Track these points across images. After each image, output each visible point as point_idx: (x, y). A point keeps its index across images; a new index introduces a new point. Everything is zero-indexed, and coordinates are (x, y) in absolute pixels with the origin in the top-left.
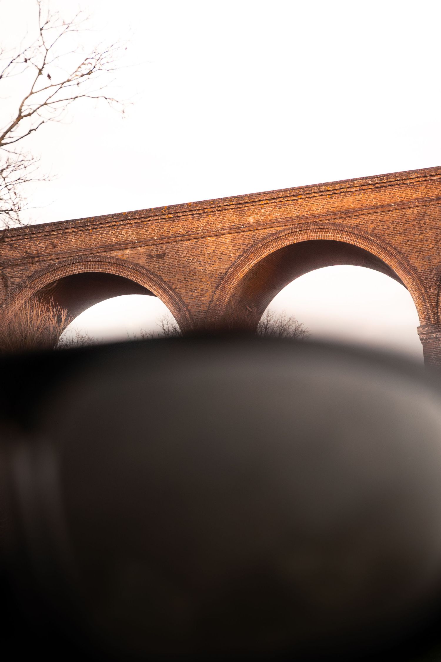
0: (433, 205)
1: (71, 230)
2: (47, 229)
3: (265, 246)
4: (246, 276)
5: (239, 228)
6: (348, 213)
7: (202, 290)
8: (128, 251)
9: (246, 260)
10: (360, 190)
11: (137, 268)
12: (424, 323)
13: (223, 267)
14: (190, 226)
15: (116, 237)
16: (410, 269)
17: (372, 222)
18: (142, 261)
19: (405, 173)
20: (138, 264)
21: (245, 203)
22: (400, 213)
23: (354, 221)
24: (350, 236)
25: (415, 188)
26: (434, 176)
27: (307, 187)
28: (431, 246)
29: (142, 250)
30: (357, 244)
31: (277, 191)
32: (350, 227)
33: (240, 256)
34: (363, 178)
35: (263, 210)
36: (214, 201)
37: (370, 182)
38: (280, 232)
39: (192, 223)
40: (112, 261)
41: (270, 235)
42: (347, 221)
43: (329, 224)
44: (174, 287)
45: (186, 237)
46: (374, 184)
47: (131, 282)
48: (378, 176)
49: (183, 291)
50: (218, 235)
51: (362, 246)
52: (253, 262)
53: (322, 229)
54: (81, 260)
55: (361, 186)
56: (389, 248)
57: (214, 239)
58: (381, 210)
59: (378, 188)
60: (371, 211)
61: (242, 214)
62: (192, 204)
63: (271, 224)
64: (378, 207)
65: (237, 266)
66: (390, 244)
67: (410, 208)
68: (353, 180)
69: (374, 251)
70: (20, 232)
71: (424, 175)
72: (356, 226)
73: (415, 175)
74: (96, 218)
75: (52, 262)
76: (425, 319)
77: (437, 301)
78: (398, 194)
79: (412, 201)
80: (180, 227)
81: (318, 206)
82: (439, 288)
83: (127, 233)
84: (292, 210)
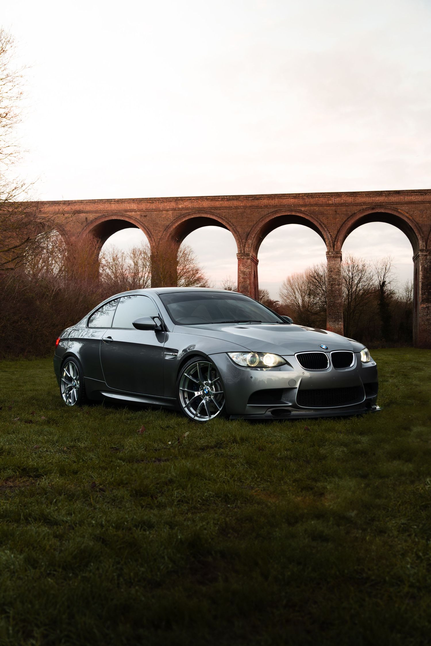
0: (248, 209)
1: (113, 203)
2: (104, 201)
3: (185, 217)
4: (176, 227)
5: (175, 209)
6: (216, 208)
7: (159, 230)
8: (133, 213)
9: (177, 222)
11: (136, 220)
12: (239, 252)
13: (168, 223)
14: (157, 206)
15: (130, 207)
16: (236, 232)
17: (225, 212)
18: (138, 217)
19: (239, 196)
20: (136, 218)
21: (179, 200)
22: (235, 210)
23: (218, 212)
24: (216, 217)
25: (242, 202)
26: (249, 198)
27: (202, 197)
28: (246, 224)
29: (138, 213)
30: (218, 220)
31: (191, 197)
32: (216, 213)
33: (174, 220)
34: (223, 196)
35: (185, 203)
36: (167, 198)
37: (226, 198)
38: (190, 212)
39: (158, 205)
40: (127, 216)
41: (187, 213)
42: (216, 211)
43: (209, 211)
44: (149, 228)
45: (155, 210)
47: (133, 224)
48: (229, 196)
49: (152, 230)
50: (167, 211)
51: (220, 221)
52: (179, 222)
53: (206, 213)
54: (115, 214)
55: (222, 199)
56: (230, 223)
57: (166, 212)
59: (228, 200)
60: (225, 208)
61: (177, 204)
62: (159, 198)
63: (187, 209)
64: (228, 207)
65: (173, 223)
67: (239, 209)
68: (219, 196)
69: (224, 223)
70: (94, 201)
71: (246, 197)
73: (243, 197)
74: (122, 199)
75: (105, 214)
76: (240, 251)
77: (245, 245)
78: (236, 203)
79: (240, 206)
80: (153, 206)
81: (206, 204)
82: (246, 240)
83: (134, 206)
84: (196, 205)
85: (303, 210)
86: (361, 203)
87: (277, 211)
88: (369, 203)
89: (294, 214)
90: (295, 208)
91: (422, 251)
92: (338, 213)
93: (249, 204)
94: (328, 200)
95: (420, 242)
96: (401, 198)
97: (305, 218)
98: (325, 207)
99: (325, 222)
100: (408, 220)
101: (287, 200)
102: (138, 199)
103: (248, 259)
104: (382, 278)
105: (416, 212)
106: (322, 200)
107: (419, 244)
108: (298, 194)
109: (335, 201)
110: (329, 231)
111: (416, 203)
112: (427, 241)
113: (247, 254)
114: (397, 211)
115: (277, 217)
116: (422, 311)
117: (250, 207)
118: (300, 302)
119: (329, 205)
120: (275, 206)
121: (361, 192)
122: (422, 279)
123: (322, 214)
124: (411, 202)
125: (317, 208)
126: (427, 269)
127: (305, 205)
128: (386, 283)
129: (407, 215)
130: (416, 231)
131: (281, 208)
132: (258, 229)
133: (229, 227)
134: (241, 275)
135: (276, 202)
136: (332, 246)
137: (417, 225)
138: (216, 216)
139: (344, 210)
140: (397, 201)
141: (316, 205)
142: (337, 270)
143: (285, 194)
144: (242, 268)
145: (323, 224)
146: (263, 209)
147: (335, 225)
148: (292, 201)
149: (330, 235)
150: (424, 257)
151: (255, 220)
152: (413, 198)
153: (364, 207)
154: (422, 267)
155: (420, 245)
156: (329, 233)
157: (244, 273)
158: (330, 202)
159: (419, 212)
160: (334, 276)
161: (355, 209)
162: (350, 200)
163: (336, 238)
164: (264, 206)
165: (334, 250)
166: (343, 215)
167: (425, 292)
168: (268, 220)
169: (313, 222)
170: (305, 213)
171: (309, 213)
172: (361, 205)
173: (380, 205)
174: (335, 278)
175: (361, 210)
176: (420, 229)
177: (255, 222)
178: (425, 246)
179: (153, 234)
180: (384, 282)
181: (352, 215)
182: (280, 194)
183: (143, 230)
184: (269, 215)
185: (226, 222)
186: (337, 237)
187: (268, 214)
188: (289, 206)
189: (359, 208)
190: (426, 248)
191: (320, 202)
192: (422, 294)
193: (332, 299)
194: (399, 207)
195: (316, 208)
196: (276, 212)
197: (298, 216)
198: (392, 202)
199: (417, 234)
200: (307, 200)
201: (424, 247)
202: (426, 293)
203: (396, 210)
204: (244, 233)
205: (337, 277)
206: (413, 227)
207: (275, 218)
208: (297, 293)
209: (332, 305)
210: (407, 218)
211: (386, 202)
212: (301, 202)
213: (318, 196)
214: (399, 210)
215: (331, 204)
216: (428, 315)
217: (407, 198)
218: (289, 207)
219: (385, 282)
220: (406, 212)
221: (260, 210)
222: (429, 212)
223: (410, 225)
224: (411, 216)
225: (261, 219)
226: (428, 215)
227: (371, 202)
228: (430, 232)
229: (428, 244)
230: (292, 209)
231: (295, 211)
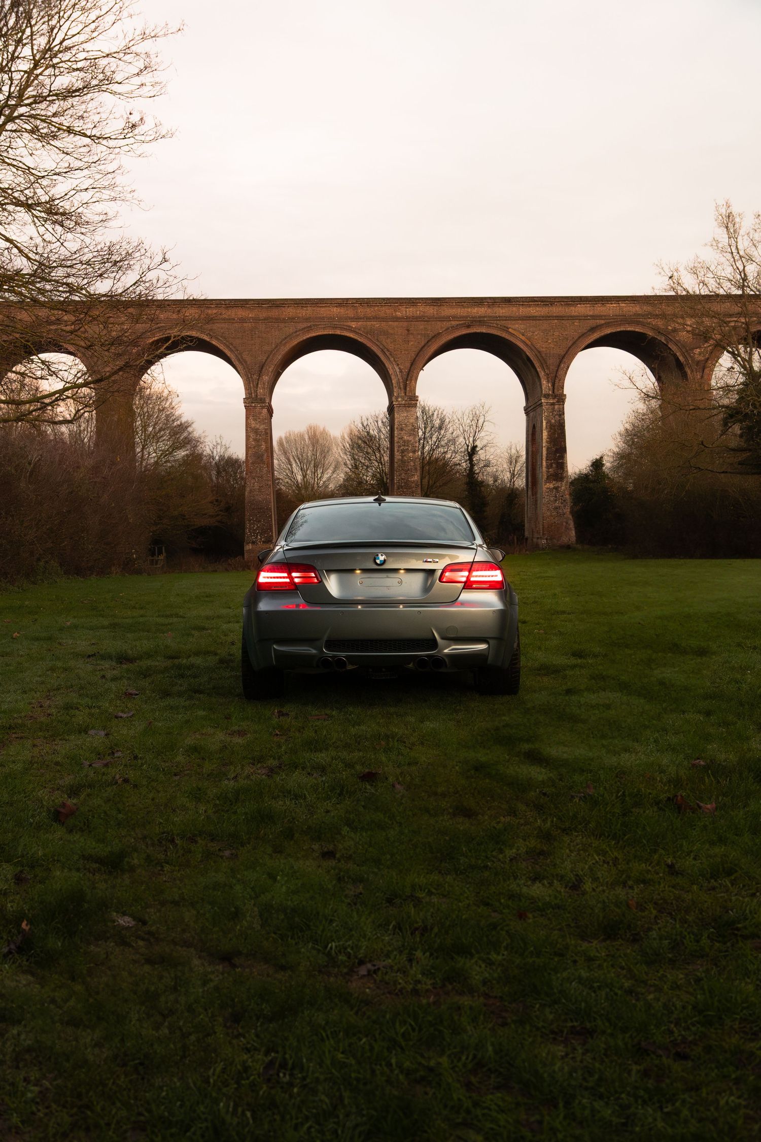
0: (261, 323)
3: (153, 335)
5: (136, 321)
10: (217, 307)
12: (248, 396)
16: (242, 361)
17: (222, 328)
19: (245, 300)
22: (240, 325)
25: (251, 310)
26: (263, 304)
28: (257, 348)
30: (211, 341)
32: (207, 329)
34: (219, 300)
37: (224, 303)
38: (162, 327)
41: (156, 328)
42: (206, 326)
43: (197, 327)
46: (225, 305)
48: (229, 300)
51: (214, 343)
53: (190, 329)
55: (218, 304)
56: (231, 347)
58: (228, 321)
59: (227, 307)
60: (222, 321)
64: (227, 319)
66: (232, 344)
67: (246, 323)
69: (221, 347)
71: (257, 303)
72: (213, 330)
73: (252, 302)
76: (249, 393)
77: (257, 384)
78: (240, 313)
79: (249, 319)
81: (189, 313)
82: (259, 376)
84: (171, 314)
85: (354, 326)
87: (310, 327)
88: (463, 317)
89: (339, 333)
90: (341, 323)
91: (547, 396)
92: (411, 332)
93: (263, 314)
94: (395, 311)
95: (544, 382)
96: (513, 310)
97: (356, 341)
98: (390, 323)
99: (391, 347)
100: (525, 346)
101: (327, 308)
103: (263, 407)
104: (471, 439)
105: (536, 333)
106: (387, 311)
107: (540, 385)
108: (345, 299)
109: (406, 311)
110: (398, 362)
111: (538, 318)
112: (555, 380)
113: (261, 399)
114: (508, 332)
115: (311, 338)
116: (547, 494)
117: (265, 319)
118: (299, 478)
119: (397, 319)
120: (307, 320)
121: (449, 298)
122: (547, 442)
123: (387, 333)
124: (530, 317)
125: (377, 324)
126: (554, 426)
127: (357, 319)
128: (478, 449)
129: (524, 338)
130: (537, 365)
131: (318, 323)
132: (280, 357)
133: (229, 354)
134: (252, 435)
135: (308, 312)
136: (402, 387)
137: (538, 354)
138: (208, 334)
139: (422, 327)
140: (507, 314)
141: (376, 318)
142: (410, 427)
143: (324, 299)
144: (253, 424)
145: (388, 350)
146: (287, 324)
147: (406, 353)
148: (335, 310)
149: (399, 368)
150: (551, 407)
151: (274, 341)
152: (533, 311)
153: (454, 323)
154: (547, 423)
155: (544, 387)
156: (398, 365)
157: (256, 431)
158: (399, 314)
159: (542, 334)
160: (405, 438)
161: (439, 327)
162: (431, 311)
163: (408, 374)
164: (289, 318)
165: (405, 393)
166: (420, 336)
167: (551, 464)
168: (296, 343)
169: (370, 346)
170: (358, 331)
171: (364, 332)
172: (449, 319)
173: (480, 321)
174: (408, 441)
175: (448, 328)
176: (544, 363)
177: (273, 346)
178: (551, 389)
180: (474, 448)
181: (433, 337)
182: (314, 299)
183: (80, 359)
184: (298, 333)
185: (225, 345)
186: (411, 373)
187: (296, 331)
188: (331, 319)
189: (446, 324)
190: (554, 393)
191: (382, 314)
192: (548, 467)
193: (403, 476)
194: (509, 324)
195: (375, 323)
196: (309, 329)
197: (346, 337)
198: (499, 317)
199: (538, 369)
200: (361, 311)
201: (549, 390)
202: (554, 466)
203: (505, 329)
204: (255, 364)
205: (411, 438)
206: (532, 359)
207: (308, 339)
208: (294, 465)
209: (403, 485)
210: (525, 342)
211: (490, 317)
212: (350, 313)
213: (378, 304)
214: (510, 330)
215: (400, 318)
216: (556, 500)
217: (523, 311)
218: (331, 321)
219: (476, 446)
220: (520, 333)
221: (282, 325)
222: (556, 333)
223: (528, 354)
224: (529, 339)
225: (284, 340)
226: (556, 339)
227: (464, 315)
228: (559, 366)
229: (556, 385)
230: (336, 324)
231: (342, 329)
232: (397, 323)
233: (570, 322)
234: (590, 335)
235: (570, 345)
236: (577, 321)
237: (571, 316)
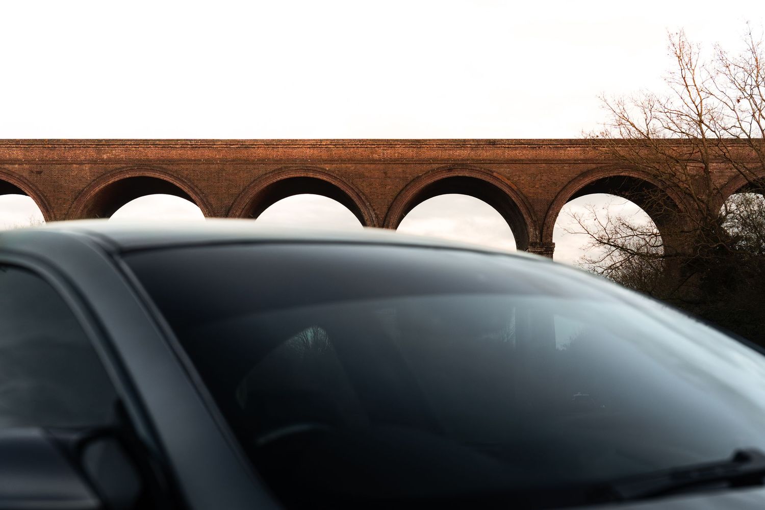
0: (229, 164)
3: (112, 176)
4: (97, 194)
5: (96, 161)
6: (171, 162)
7: (65, 199)
8: (16, 166)
9: (98, 184)
10: (181, 147)
11: (21, 179)
13: (81, 186)
15: (9, 155)
17: (187, 170)
18: (25, 174)
19: (213, 141)
20: (22, 176)
21: (102, 145)
22: (206, 166)
23: (175, 168)
25: (219, 151)
26: (232, 145)
27: (146, 140)
28: (224, 192)
29: (26, 166)
30: (175, 183)
31: (125, 140)
32: (171, 171)
33: (94, 180)
34: (185, 140)
35: (114, 152)
36: (81, 141)
37: (189, 143)
38: (123, 168)
39: (64, 153)
40: (4, 171)
41: (117, 169)
42: (171, 167)
43: (158, 167)
44: (45, 195)
45: (58, 162)
46: (192, 145)
47: (15, 187)
48: (195, 140)
49: (51, 198)
50: (81, 163)
51: (178, 185)
52: (103, 186)
53: (152, 170)
55: (183, 145)
56: (196, 189)
57: (78, 166)
58: (194, 162)
59: (193, 147)
60: (187, 162)
61: (99, 152)
62: (66, 141)
63: (118, 161)
64: (192, 160)
65: (91, 186)
66: (197, 186)
67: (213, 164)
68: (178, 140)
69: (186, 189)
71: (225, 143)
72: (176, 171)
73: (220, 143)
78: (208, 153)
79: (216, 160)
80: (55, 155)
81: (152, 153)
83: (17, 154)
84: (134, 154)
85: (327, 169)
86: (429, 160)
87: (281, 169)
88: (442, 160)
89: (311, 176)
90: (314, 166)
91: (533, 245)
92: (388, 175)
93: (231, 155)
94: (372, 153)
95: (531, 230)
96: (498, 153)
97: (330, 184)
98: (366, 166)
99: (366, 191)
100: (510, 191)
101: (299, 150)
102: (25, 140)
105: (523, 178)
106: (361, 153)
107: (528, 233)
108: (319, 140)
109: (384, 154)
110: (374, 207)
111: (524, 162)
112: (543, 229)
114: (491, 176)
115: (281, 181)
117: (233, 160)
119: (373, 161)
120: (277, 161)
121: (429, 140)
123: (361, 176)
124: (515, 161)
125: (352, 167)
127: (331, 161)
129: (509, 182)
130: (523, 211)
131: (289, 165)
132: (248, 201)
133: (193, 197)
135: (280, 152)
137: (525, 200)
138: (171, 176)
139: (400, 170)
140: (492, 158)
141: (351, 160)
143: (297, 140)
145: (363, 194)
146: (256, 166)
147: (383, 197)
148: (309, 152)
149: (375, 214)
151: (242, 184)
152: (518, 154)
153: (435, 166)
155: (531, 235)
156: (374, 210)
158: (376, 156)
159: (529, 178)
161: (419, 170)
162: (410, 153)
164: (259, 160)
166: (398, 180)
168: (266, 185)
169: (345, 190)
170: (332, 174)
171: (337, 175)
172: (429, 162)
173: (462, 164)
175: (429, 172)
176: (531, 209)
177: (241, 188)
178: (539, 238)
179: (53, 205)
181: (413, 180)
182: (286, 140)
183: (34, 198)
184: (268, 175)
185: (190, 187)
186: (388, 218)
187: (266, 174)
188: (303, 161)
189: (426, 167)
190: (541, 240)
191: (358, 156)
194: (494, 168)
195: (350, 165)
196: (280, 172)
197: (319, 179)
198: (483, 160)
199: (525, 216)
200: (335, 152)
201: (537, 238)
203: (489, 172)
204: (222, 208)
206: (518, 205)
207: (278, 182)
210: (510, 187)
211: (473, 160)
212: (324, 154)
213: (353, 146)
214: (495, 174)
215: (376, 160)
217: (509, 154)
218: (303, 163)
220: (506, 177)
221: (251, 167)
222: (545, 178)
223: (513, 199)
224: (515, 184)
225: (252, 183)
226: (543, 183)
227: (446, 157)
228: (547, 212)
229: (544, 233)
230: (309, 167)
231: (314, 171)
232: (374, 166)
233: (560, 166)
234: (581, 180)
235: (559, 190)
236: (567, 165)
237: (561, 160)
